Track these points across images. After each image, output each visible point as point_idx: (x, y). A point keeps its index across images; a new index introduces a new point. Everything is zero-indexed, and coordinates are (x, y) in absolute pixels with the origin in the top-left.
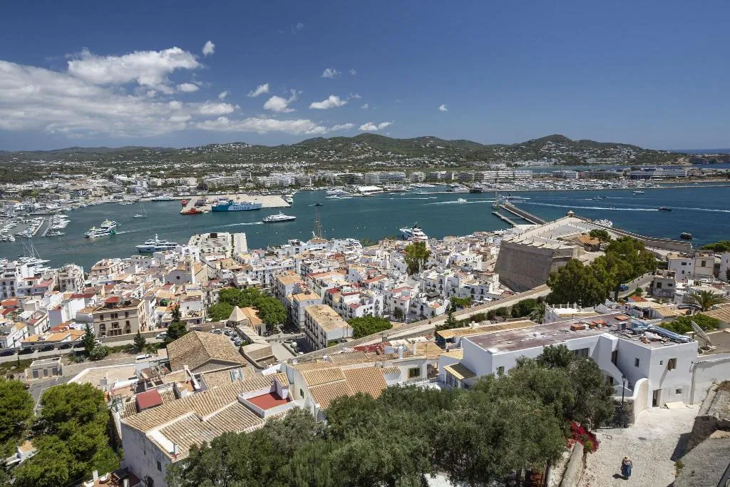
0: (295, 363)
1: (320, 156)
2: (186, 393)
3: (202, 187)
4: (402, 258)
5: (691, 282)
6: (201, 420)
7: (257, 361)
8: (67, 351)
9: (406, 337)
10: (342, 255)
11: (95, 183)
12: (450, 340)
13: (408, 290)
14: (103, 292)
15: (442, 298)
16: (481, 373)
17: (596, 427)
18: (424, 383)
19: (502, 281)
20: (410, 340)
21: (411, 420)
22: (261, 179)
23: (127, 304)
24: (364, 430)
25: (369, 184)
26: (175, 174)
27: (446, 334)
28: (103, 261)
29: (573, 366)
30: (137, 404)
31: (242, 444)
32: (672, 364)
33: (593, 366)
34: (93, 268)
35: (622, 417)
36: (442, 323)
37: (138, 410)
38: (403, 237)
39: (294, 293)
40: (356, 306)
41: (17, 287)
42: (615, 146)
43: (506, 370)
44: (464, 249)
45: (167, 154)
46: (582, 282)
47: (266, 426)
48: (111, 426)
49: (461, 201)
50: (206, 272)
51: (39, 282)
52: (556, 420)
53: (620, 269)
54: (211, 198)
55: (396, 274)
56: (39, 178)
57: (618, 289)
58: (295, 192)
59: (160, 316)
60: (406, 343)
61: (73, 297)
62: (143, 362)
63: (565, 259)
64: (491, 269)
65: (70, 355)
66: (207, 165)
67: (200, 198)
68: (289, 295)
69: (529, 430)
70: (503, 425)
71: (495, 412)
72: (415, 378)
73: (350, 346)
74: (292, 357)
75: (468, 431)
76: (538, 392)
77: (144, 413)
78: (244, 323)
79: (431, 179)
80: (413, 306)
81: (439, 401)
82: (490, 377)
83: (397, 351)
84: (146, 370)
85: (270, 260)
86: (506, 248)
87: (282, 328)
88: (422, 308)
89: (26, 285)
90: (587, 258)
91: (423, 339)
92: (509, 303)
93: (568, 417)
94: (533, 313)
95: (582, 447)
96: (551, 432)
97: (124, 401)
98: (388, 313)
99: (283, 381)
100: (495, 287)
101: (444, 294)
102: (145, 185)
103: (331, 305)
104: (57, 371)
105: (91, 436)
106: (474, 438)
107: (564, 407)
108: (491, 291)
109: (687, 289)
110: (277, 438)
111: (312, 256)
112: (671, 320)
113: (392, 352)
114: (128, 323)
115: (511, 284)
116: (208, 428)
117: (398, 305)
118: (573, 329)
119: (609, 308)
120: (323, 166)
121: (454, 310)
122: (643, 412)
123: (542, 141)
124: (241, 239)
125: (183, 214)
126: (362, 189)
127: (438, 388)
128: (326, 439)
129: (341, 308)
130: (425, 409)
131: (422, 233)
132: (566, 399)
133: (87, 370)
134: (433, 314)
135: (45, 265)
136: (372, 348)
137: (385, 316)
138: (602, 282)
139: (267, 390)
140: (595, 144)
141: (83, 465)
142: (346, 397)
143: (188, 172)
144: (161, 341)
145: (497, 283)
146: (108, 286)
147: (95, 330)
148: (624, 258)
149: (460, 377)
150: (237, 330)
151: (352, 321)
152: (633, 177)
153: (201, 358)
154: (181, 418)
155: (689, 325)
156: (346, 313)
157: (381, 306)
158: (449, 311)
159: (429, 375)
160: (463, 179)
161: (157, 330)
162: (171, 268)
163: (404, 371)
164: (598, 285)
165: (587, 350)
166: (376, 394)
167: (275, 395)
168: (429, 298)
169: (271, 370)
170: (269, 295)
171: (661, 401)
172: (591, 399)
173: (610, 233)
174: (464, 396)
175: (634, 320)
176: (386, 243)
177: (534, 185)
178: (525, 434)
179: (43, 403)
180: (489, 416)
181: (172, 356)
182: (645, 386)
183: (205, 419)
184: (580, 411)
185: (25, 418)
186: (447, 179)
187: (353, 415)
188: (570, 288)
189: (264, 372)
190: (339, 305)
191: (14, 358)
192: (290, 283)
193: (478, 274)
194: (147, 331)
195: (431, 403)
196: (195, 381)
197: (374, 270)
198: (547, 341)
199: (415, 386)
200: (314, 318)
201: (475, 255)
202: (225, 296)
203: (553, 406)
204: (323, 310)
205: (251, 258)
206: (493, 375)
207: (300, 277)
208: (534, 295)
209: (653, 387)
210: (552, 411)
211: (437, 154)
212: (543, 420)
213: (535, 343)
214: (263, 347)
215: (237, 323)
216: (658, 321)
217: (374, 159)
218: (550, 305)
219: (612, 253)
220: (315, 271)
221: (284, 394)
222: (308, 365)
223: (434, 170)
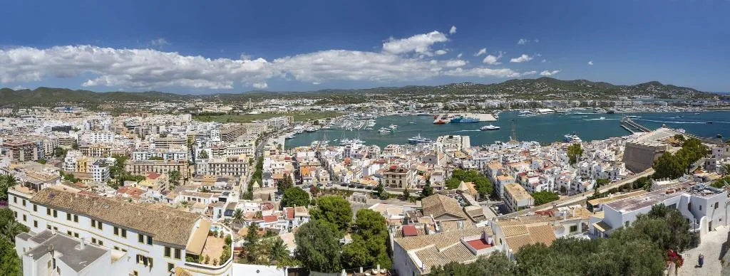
0: (497, 220)
1: (516, 90)
2: (431, 232)
3: (445, 108)
4: (566, 154)
5: (722, 160)
6: (439, 251)
7: (474, 217)
8: (369, 191)
9: (568, 205)
10: (528, 152)
11: (389, 105)
12: (596, 206)
13: (569, 174)
14: (389, 161)
15: (591, 179)
16: (615, 226)
17: (681, 251)
18: (580, 236)
19: (627, 167)
20: (571, 207)
21: (571, 261)
22: (479, 104)
23: (401, 171)
24: (541, 269)
25: (546, 108)
26: (432, 101)
27: (593, 202)
28: (390, 145)
29: (668, 215)
30: (403, 231)
31: (462, 271)
32: (716, 205)
33: (679, 213)
34: (386, 148)
35: (694, 241)
36: (591, 195)
37: (403, 236)
38: (566, 141)
39: (498, 175)
40: (537, 184)
41: (351, 152)
42: (684, 88)
43: (630, 223)
44: (604, 148)
45: (427, 90)
46: (671, 165)
47: (477, 261)
48: (388, 240)
49: (602, 118)
50: (446, 159)
51: (360, 152)
52: (660, 250)
53: (690, 156)
54: (450, 115)
55: (562, 164)
56: (365, 101)
57: (690, 167)
58: (500, 111)
59: (419, 181)
60: (568, 209)
61: (374, 162)
62: (408, 207)
63: (662, 152)
64: (620, 160)
65: (371, 194)
66: (449, 96)
67: (444, 114)
68: (495, 177)
69: (644, 260)
70: (629, 259)
71: (624, 251)
72: (574, 233)
73: (533, 211)
74: (495, 216)
75: (608, 266)
76: (649, 235)
77: (407, 238)
78: (466, 192)
79: (584, 105)
80: (573, 185)
81: (589, 247)
82: (621, 229)
83: (562, 215)
84: (409, 212)
85: (484, 154)
86: (629, 147)
87: (489, 197)
88: (578, 186)
89: (354, 153)
90: (673, 151)
91: (579, 206)
92: (631, 181)
93: (667, 247)
94: (645, 186)
95: (675, 265)
96: (657, 259)
97: (396, 227)
98: (557, 189)
99: (489, 232)
100: (623, 171)
101: (592, 177)
102: (414, 106)
103: (520, 184)
104: (364, 201)
105: (378, 243)
106: (612, 271)
107: (664, 241)
108: (620, 174)
109: (721, 164)
110: (484, 270)
111: (509, 152)
112: (715, 181)
113: (559, 215)
114: (401, 182)
115: (633, 169)
116: (442, 256)
117: (563, 184)
118: (667, 193)
119: (685, 178)
120: (517, 96)
121: (598, 186)
122: (705, 237)
123: (648, 85)
124: (467, 139)
125: (435, 123)
126: (541, 110)
127: (589, 238)
128: (516, 273)
129: (527, 185)
130: (581, 253)
131: (578, 138)
132: (665, 236)
133: (378, 204)
134: (585, 190)
135: (363, 144)
136: (547, 213)
137: (555, 191)
138: (681, 164)
139: (479, 237)
140: (675, 87)
141: (373, 259)
142: (529, 245)
143: (438, 100)
144: (419, 196)
145: (624, 168)
146: (393, 159)
147: (384, 182)
148: (691, 150)
149: (603, 230)
150: (462, 196)
151: (534, 194)
152: (694, 106)
153: (440, 212)
154: (427, 247)
155: (723, 182)
156: (530, 189)
157: (552, 184)
158: (595, 188)
159: (583, 230)
160: (603, 105)
161: (416, 189)
162: (427, 154)
163: (567, 227)
164: (679, 166)
165: (675, 204)
166: (549, 244)
167: (484, 241)
168: (583, 179)
169: (482, 224)
170: (482, 175)
171: (713, 228)
172: (679, 236)
173: (684, 137)
174: (605, 243)
175: (698, 184)
176: (556, 144)
177: (644, 109)
178: (642, 263)
179: (357, 216)
180: (621, 254)
181: (424, 207)
182: (705, 220)
183: (441, 250)
184: (673, 243)
185: (349, 221)
186: (594, 105)
187: (534, 258)
188: (665, 168)
189: (477, 225)
190: (525, 184)
191: (346, 188)
192: (495, 168)
193: (613, 163)
194: (410, 188)
195: (584, 249)
196: (436, 225)
197: (548, 162)
198: (653, 202)
199: (574, 238)
200: (510, 191)
201: (610, 151)
202: (456, 174)
203: (658, 242)
204: (516, 187)
205: (472, 152)
206: (623, 227)
207: (501, 165)
208: (645, 175)
209: (709, 220)
210: (657, 246)
211: (587, 90)
212: (652, 252)
213: (646, 204)
214: (477, 208)
215: (462, 192)
216: (709, 183)
217: (549, 92)
218: (655, 180)
219: (685, 147)
220: (511, 161)
221: (490, 241)
222: (505, 222)
223: (585, 100)
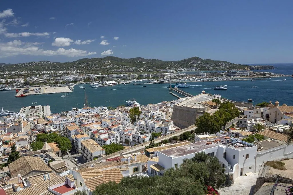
0: (77, 169)
1: (87, 67)
2: (20, 189)
3: (26, 83)
4: (128, 115)
5: (253, 120)
7: (57, 169)
9: (131, 153)
10: (99, 115)
12: (152, 153)
13: (131, 130)
15: (148, 134)
16: (167, 167)
17: (218, 188)
18: (141, 174)
19: (175, 124)
20: (133, 154)
21: (135, 192)
22: (57, 78)
25: (111, 80)
26: (12, 77)
27: (150, 150)
29: (208, 161)
32: (247, 156)
33: (216, 160)
35: (228, 182)
36: (148, 145)
38: (128, 105)
39: (76, 134)
40: (107, 139)
42: (220, 62)
43: (179, 165)
44: (157, 110)
46: (210, 123)
50: (29, 126)
52: (201, 186)
53: (226, 116)
55: (125, 123)
57: (225, 125)
58: (74, 84)
59: (5, 150)
60: (131, 156)
63: (202, 113)
64: (169, 118)
66: (29, 72)
67: (25, 89)
68: (73, 136)
69: (190, 192)
70: (178, 191)
71: (174, 185)
72: (136, 172)
73: (104, 159)
74: (75, 166)
76: (193, 174)
78: (50, 151)
79: (140, 77)
80: (134, 138)
81: (148, 182)
83: (127, 160)
85: (63, 119)
86: (176, 108)
87: (70, 152)
88: (138, 138)
90: (211, 112)
91: (139, 153)
92: (178, 134)
93: (206, 184)
94: (189, 138)
96: (200, 192)
98: (122, 142)
99: (71, 178)
100: (172, 127)
101: (148, 131)
103: (94, 140)
107: (205, 179)
108: (170, 129)
109: (251, 123)
111: (84, 116)
112: (246, 137)
113: (124, 160)
115: (179, 126)
117: (127, 138)
118: (207, 144)
119: (221, 134)
120: (88, 72)
121: (153, 139)
122: (237, 179)
123: (190, 60)
124: (48, 108)
125: (17, 97)
126: (108, 83)
127: (148, 176)
129: (99, 140)
130: (142, 187)
131: (137, 103)
132: (206, 176)
134: (144, 141)
136: (115, 159)
138: (218, 122)
139: (63, 184)
142: (103, 184)
143: (19, 76)
144: (5, 162)
145: (173, 125)
148: (226, 111)
149: (158, 170)
150: (46, 154)
151: (105, 147)
152: (228, 76)
153: (28, 170)
155: (253, 139)
156: (101, 143)
157: (119, 138)
158: (151, 139)
159: (143, 171)
160: (155, 77)
161: (3, 157)
162: (10, 125)
163: (131, 169)
164: (216, 124)
165: (213, 153)
166: (118, 181)
167: (67, 186)
168: (141, 134)
169: (65, 173)
170: (62, 136)
171: (244, 174)
172: (216, 176)
173: (220, 101)
174: (160, 179)
175: (232, 138)
176: (120, 108)
177: (187, 79)
180: (172, 187)
181: (11, 170)
182: (237, 167)
184: (211, 181)
186: (148, 77)
188: (205, 125)
189: (61, 175)
190: (98, 139)
192: (73, 129)
193: (164, 121)
195: (144, 183)
196: (24, 182)
197: (114, 122)
198: (196, 150)
199: (137, 176)
200: (86, 146)
201: (162, 112)
202: (39, 137)
203: (200, 179)
204: (90, 142)
205: (53, 118)
206: (173, 168)
207: (78, 126)
208: (189, 130)
209: (240, 167)
210: (199, 182)
211: (143, 65)
212: (196, 187)
213: (190, 152)
214: (60, 162)
215: (47, 151)
216: (241, 138)
217: (114, 68)
218: (197, 133)
219: (222, 109)
220: (85, 123)
221: (72, 185)
222: (83, 170)
223: (142, 73)
